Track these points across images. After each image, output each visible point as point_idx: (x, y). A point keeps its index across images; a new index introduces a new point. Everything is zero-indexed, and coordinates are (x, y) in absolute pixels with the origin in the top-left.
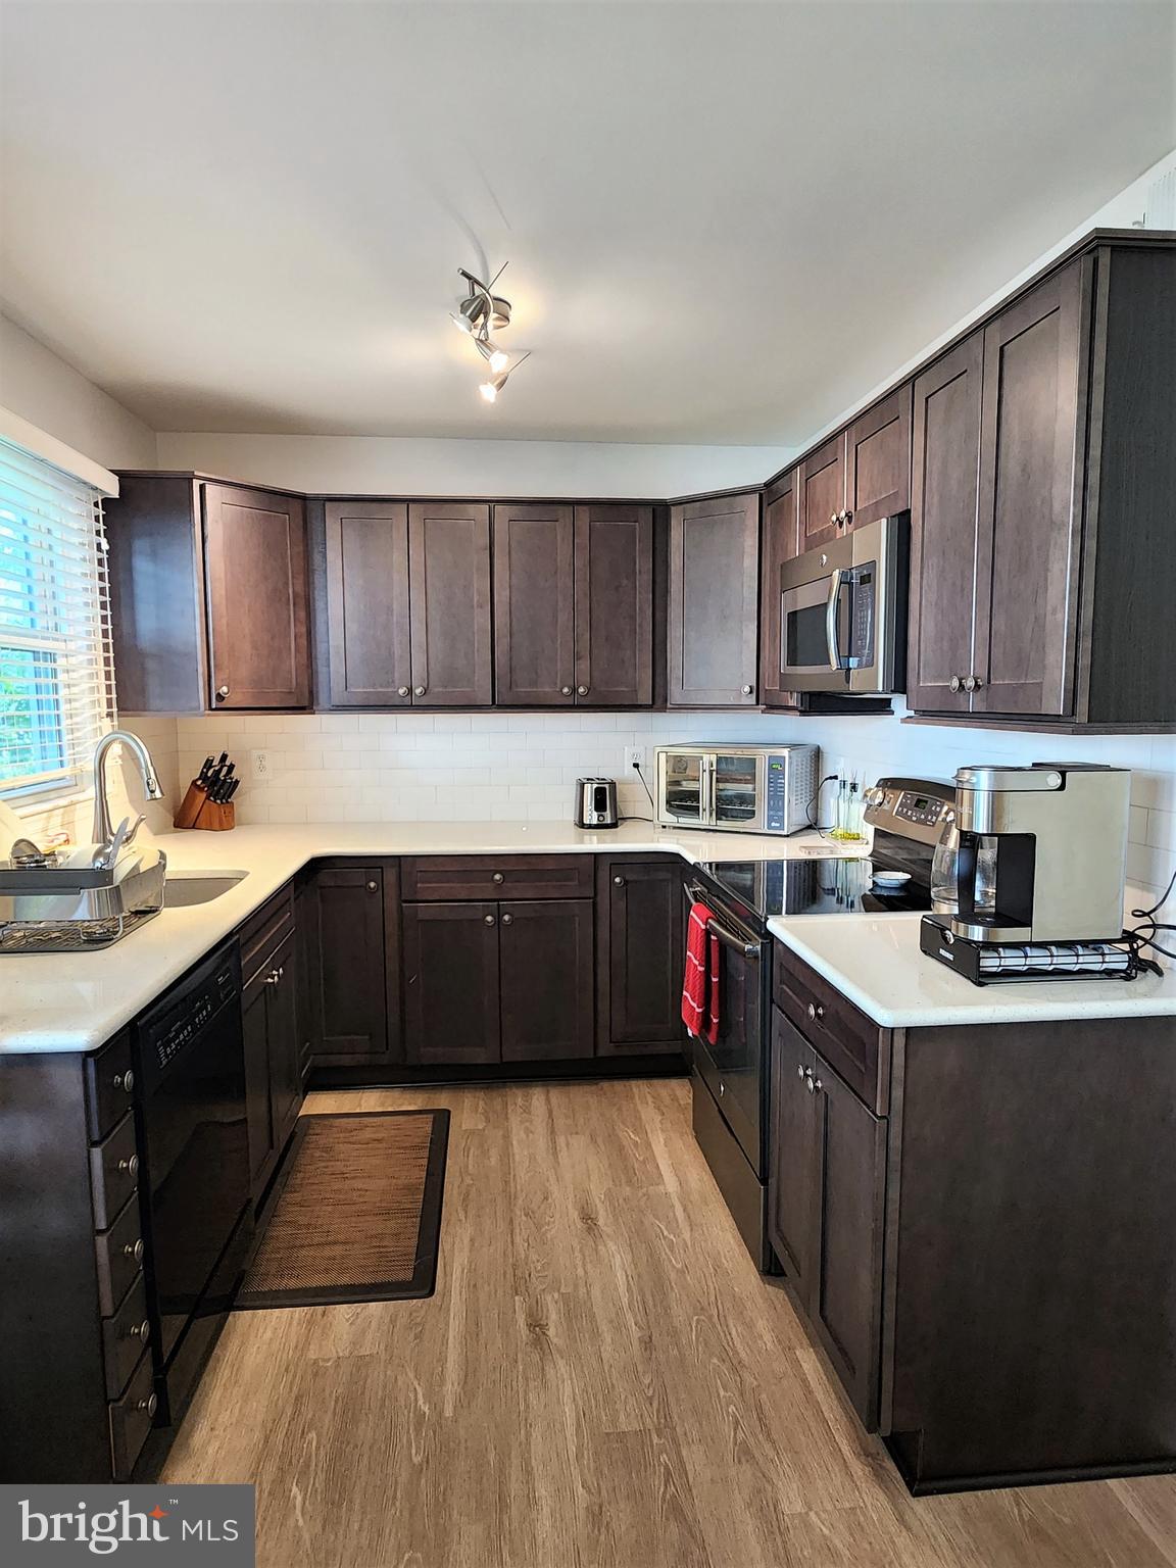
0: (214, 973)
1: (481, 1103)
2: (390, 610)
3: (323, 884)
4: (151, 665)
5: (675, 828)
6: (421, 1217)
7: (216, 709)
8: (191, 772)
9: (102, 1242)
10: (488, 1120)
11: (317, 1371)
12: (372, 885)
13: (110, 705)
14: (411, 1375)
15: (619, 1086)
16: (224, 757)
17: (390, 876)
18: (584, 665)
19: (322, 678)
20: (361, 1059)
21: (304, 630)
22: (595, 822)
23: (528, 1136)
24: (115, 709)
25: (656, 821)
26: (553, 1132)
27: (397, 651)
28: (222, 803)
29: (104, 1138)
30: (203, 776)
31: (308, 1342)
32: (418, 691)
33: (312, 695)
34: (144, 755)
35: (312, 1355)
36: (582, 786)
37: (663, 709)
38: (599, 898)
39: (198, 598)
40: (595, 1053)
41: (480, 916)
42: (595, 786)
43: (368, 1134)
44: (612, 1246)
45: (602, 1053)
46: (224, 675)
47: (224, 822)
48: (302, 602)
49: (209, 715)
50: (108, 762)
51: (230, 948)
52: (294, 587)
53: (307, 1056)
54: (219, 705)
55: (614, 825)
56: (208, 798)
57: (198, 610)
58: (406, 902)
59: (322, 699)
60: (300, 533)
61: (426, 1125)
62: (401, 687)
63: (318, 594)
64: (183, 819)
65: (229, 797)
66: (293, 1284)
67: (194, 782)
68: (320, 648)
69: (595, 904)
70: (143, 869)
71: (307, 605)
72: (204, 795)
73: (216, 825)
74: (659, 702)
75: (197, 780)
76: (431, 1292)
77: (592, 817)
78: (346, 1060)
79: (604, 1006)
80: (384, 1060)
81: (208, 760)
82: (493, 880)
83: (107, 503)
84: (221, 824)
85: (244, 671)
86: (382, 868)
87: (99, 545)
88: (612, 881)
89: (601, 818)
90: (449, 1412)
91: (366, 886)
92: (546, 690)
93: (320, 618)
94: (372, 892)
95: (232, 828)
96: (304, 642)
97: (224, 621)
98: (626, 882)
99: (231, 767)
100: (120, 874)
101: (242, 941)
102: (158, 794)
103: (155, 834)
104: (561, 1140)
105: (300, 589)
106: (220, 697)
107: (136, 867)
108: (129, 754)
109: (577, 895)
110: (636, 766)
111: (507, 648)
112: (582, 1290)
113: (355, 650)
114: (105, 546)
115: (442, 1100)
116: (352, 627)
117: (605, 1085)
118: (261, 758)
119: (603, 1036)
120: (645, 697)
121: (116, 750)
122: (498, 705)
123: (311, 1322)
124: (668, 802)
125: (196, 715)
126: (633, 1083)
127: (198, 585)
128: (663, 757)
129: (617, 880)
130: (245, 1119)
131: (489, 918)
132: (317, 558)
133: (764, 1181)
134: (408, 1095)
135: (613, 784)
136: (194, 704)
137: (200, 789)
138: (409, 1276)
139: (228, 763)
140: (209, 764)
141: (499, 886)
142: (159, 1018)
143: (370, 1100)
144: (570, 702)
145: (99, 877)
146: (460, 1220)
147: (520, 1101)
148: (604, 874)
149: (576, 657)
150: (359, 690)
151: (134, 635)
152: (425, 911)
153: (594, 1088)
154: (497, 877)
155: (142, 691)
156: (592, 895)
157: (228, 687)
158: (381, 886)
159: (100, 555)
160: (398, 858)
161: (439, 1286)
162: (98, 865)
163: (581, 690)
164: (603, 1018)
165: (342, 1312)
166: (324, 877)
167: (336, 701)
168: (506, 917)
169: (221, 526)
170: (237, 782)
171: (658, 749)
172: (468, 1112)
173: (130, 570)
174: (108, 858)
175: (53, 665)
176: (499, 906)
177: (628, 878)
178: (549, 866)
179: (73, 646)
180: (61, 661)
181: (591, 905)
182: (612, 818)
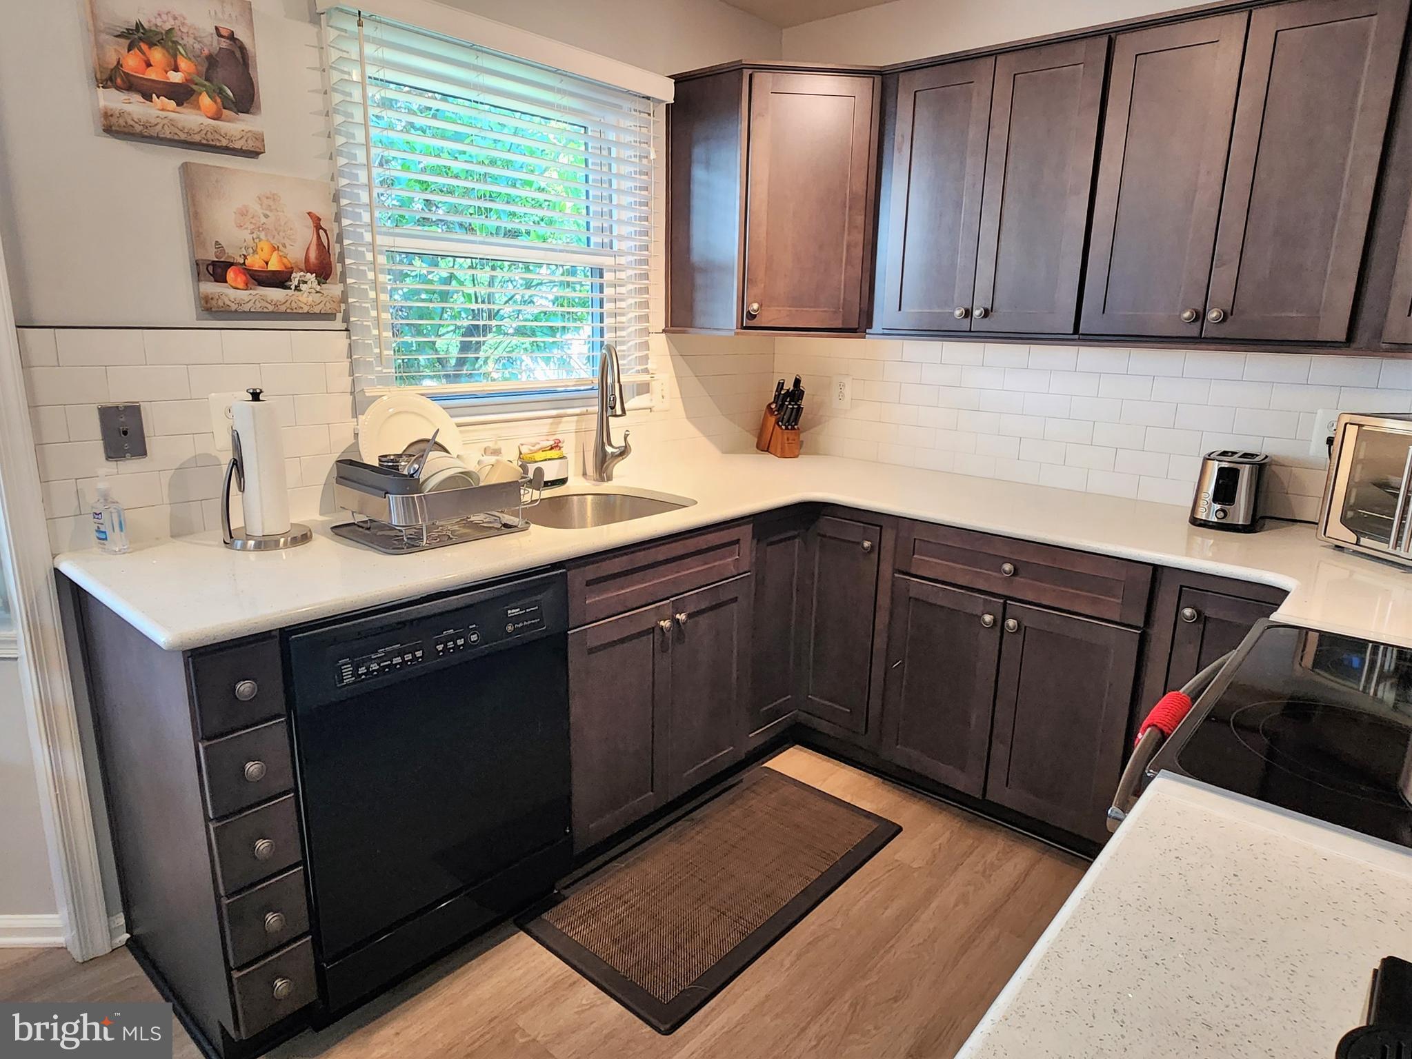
1: (948, 834)
3: (822, 532)
5: (1353, 552)
6: (747, 938)
7: (749, 328)
8: (766, 393)
12: (868, 543)
16: (797, 380)
17: (889, 537)
18: (1227, 276)
20: (840, 732)
21: (859, 238)
22: (1215, 516)
23: (956, 905)
24: (670, 326)
28: (787, 428)
30: (776, 399)
31: (533, 1004)
32: (977, 313)
33: (866, 315)
36: (1204, 461)
38: (1154, 632)
41: (978, 611)
42: (1225, 463)
46: (756, 291)
47: (787, 449)
48: (861, 204)
49: (742, 334)
52: (852, 186)
54: (752, 323)
56: (777, 423)
57: (738, 219)
58: (900, 572)
60: (867, 120)
64: (761, 442)
65: (798, 423)
67: (770, 405)
69: (1143, 640)
72: (776, 420)
73: (779, 451)
74: (1361, 339)
75: (772, 403)
76: (671, 1030)
77: (1211, 509)
78: (826, 728)
80: (863, 742)
81: (779, 383)
82: (1000, 569)
84: (783, 449)
85: (780, 287)
86: (881, 527)
88: (1178, 611)
89: (1223, 514)
91: (859, 544)
92: (1157, 313)
94: (867, 552)
95: (796, 457)
96: (858, 252)
97: (763, 231)
98: (1201, 617)
99: (802, 393)
103: (723, 453)
105: (860, 188)
106: (750, 315)
109: (1115, 618)
110: (1330, 442)
111: (1105, 250)
115: (905, 811)
118: (843, 386)
120: (1335, 329)
122: (1082, 334)
124: (1344, 509)
128: (1352, 431)
129: (1188, 613)
131: (988, 618)
132: (887, 148)
135: (1259, 466)
137: (771, 412)
138: (669, 996)
139: (801, 387)
140: (780, 387)
141: (1008, 579)
144: (1194, 332)
146: (782, 965)
148: (1166, 600)
150: (912, 312)
152: (917, 587)
154: (1008, 567)
155: (692, 308)
156: (1142, 624)
157: (761, 305)
158: (878, 547)
161: (684, 1028)
163: (1213, 314)
166: (824, 526)
168: (1012, 623)
171: (1347, 419)
172: (921, 839)
175: (601, 281)
176: (1005, 604)
177: (1208, 612)
178: (1084, 568)
179: (622, 260)
180: (608, 276)
181: (1137, 638)
182: (1245, 519)
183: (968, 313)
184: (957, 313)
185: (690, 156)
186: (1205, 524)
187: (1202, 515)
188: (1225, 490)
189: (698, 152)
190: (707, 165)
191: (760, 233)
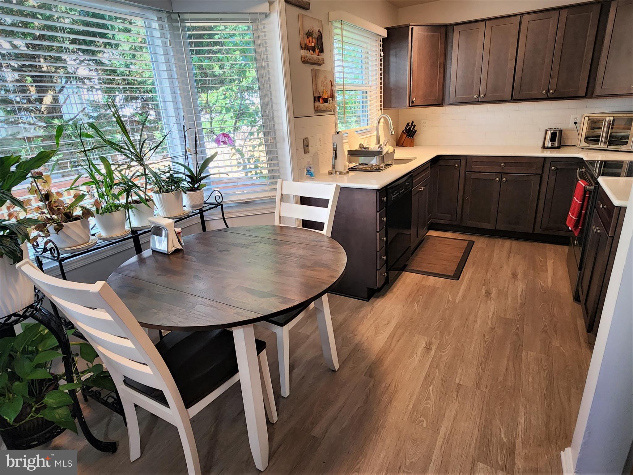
0: (406, 181)
2: (474, 65)
3: (440, 164)
4: (393, 93)
5: (587, 149)
7: (412, 106)
8: (402, 128)
9: (378, 234)
10: (487, 245)
11: (424, 287)
12: (456, 165)
13: (381, 106)
14: (448, 293)
15: (541, 245)
16: (413, 122)
17: (463, 162)
18: (554, 81)
19: (447, 94)
20: (447, 222)
21: (442, 76)
22: (550, 146)
23: (500, 252)
24: (382, 108)
25: (578, 146)
26: (510, 253)
27: (475, 81)
28: (411, 138)
29: (380, 211)
30: (406, 129)
31: (422, 281)
32: (482, 96)
33: (443, 100)
34: (390, 121)
35: (423, 283)
36: (546, 131)
37: (591, 97)
38: (544, 174)
39: (408, 68)
40: (533, 231)
41: (494, 178)
42: (552, 131)
43: (446, 242)
44: (520, 283)
45: (535, 232)
46: (414, 95)
47: (411, 145)
48: (442, 65)
49: (409, 108)
50: (380, 124)
51: (411, 175)
52: (441, 60)
53: (430, 218)
54: (413, 105)
55: (559, 147)
56: (407, 136)
57: (408, 73)
58: (467, 172)
59: (446, 101)
60: (444, 40)
61: (466, 243)
62: (475, 95)
63: (448, 62)
64: (399, 143)
65: (413, 136)
66: (420, 269)
67: (403, 131)
68: (447, 82)
69: (541, 177)
70: (389, 152)
71: (444, 67)
72: (406, 135)
73: (409, 145)
74: (589, 94)
76: (458, 279)
77: (548, 144)
78: (442, 222)
79: (539, 215)
80: (455, 223)
81: (408, 123)
82: (500, 166)
83: (384, 40)
84: (410, 145)
85: (421, 93)
86: (460, 160)
87: (381, 54)
88: (550, 168)
89: (553, 144)
90: (457, 301)
91: (454, 166)
92: (535, 93)
93: (448, 71)
94: (456, 168)
95: (414, 147)
96: (442, 80)
97: (416, 76)
98: (557, 169)
99: (415, 126)
100: (384, 153)
101: (414, 175)
102: (393, 133)
104: (512, 255)
105: (442, 61)
106: (413, 102)
107: (388, 151)
108: (386, 121)
109: (534, 173)
110: (575, 123)
111: (520, 76)
112: (506, 289)
113: (459, 82)
114: (382, 55)
115: (473, 238)
116: (460, 73)
117: (536, 244)
118: (424, 123)
119: (538, 226)
120: (582, 92)
121: (382, 120)
122: (513, 99)
123: (423, 278)
124: (585, 138)
125: (405, 108)
126: (547, 245)
127: (408, 64)
128: (587, 119)
129: (553, 168)
130: (410, 234)
131: (497, 179)
132: (449, 48)
133: (580, 269)
134: (462, 235)
135: (561, 131)
136: (404, 105)
137: (405, 133)
138: (452, 275)
139: (414, 125)
140: (408, 125)
141: (503, 167)
142: (392, 188)
143: (449, 235)
144: (545, 96)
145: (379, 153)
147: (500, 243)
148: (547, 165)
149: (551, 77)
150: (459, 97)
151: (389, 83)
152: (473, 175)
153: (531, 244)
154: (503, 164)
155: (390, 102)
156: (541, 173)
157: (416, 98)
158: (460, 166)
159: (381, 58)
160: (466, 157)
161: (460, 279)
162: (379, 150)
163: (551, 91)
164: (539, 220)
165: (432, 278)
166: (441, 162)
167: (451, 101)
168: (504, 179)
169: (417, 42)
170: (416, 131)
171: (585, 115)
172: (480, 243)
173: (389, 61)
174: (381, 148)
175: (367, 95)
176: (502, 175)
177: (558, 167)
178: (524, 161)
179: (372, 88)
180: (369, 93)
181: (540, 177)
182: (558, 144)
183: (479, 96)
184: (475, 96)
185: (389, 53)
186: (548, 148)
187: (546, 145)
188: (553, 139)
189: (392, 52)
190: (396, 55)
191: (414, 76)
